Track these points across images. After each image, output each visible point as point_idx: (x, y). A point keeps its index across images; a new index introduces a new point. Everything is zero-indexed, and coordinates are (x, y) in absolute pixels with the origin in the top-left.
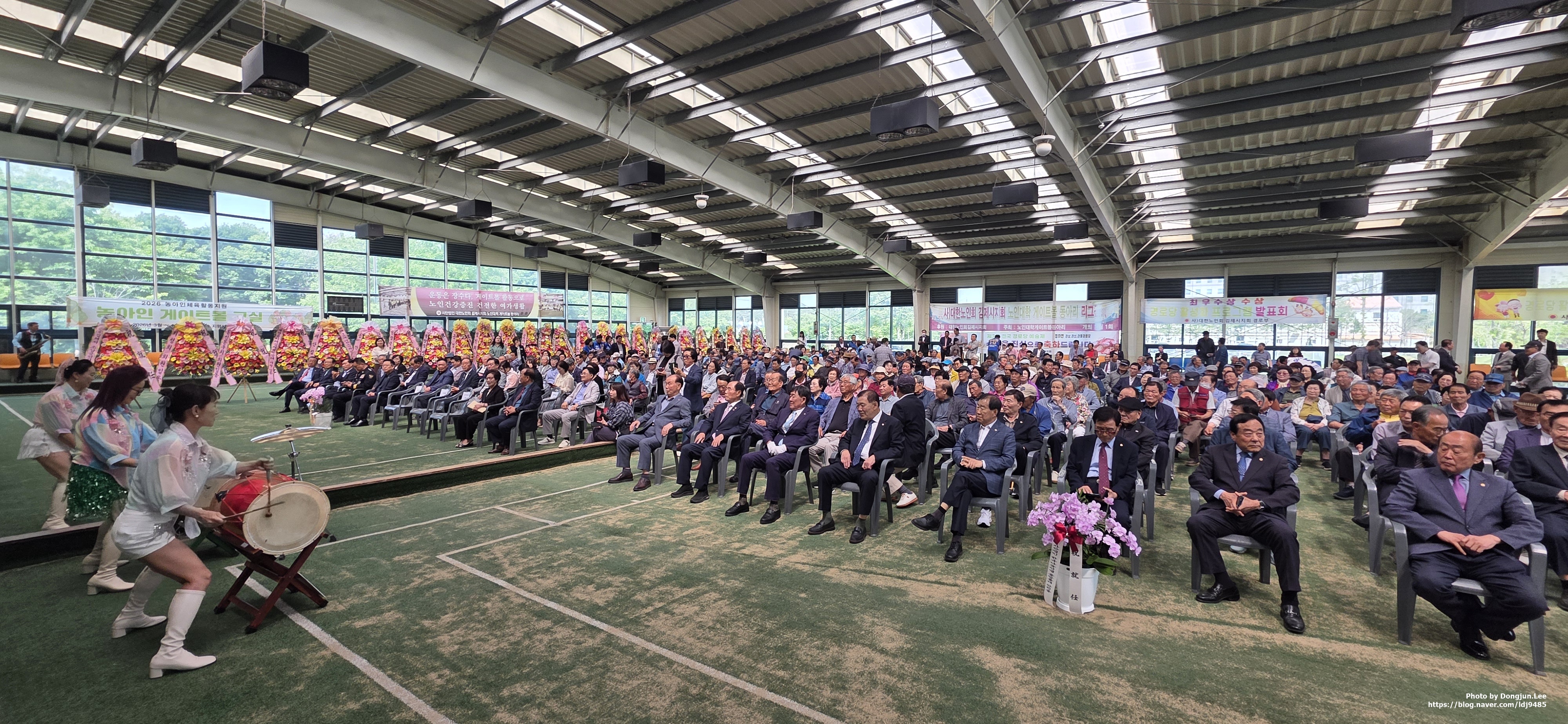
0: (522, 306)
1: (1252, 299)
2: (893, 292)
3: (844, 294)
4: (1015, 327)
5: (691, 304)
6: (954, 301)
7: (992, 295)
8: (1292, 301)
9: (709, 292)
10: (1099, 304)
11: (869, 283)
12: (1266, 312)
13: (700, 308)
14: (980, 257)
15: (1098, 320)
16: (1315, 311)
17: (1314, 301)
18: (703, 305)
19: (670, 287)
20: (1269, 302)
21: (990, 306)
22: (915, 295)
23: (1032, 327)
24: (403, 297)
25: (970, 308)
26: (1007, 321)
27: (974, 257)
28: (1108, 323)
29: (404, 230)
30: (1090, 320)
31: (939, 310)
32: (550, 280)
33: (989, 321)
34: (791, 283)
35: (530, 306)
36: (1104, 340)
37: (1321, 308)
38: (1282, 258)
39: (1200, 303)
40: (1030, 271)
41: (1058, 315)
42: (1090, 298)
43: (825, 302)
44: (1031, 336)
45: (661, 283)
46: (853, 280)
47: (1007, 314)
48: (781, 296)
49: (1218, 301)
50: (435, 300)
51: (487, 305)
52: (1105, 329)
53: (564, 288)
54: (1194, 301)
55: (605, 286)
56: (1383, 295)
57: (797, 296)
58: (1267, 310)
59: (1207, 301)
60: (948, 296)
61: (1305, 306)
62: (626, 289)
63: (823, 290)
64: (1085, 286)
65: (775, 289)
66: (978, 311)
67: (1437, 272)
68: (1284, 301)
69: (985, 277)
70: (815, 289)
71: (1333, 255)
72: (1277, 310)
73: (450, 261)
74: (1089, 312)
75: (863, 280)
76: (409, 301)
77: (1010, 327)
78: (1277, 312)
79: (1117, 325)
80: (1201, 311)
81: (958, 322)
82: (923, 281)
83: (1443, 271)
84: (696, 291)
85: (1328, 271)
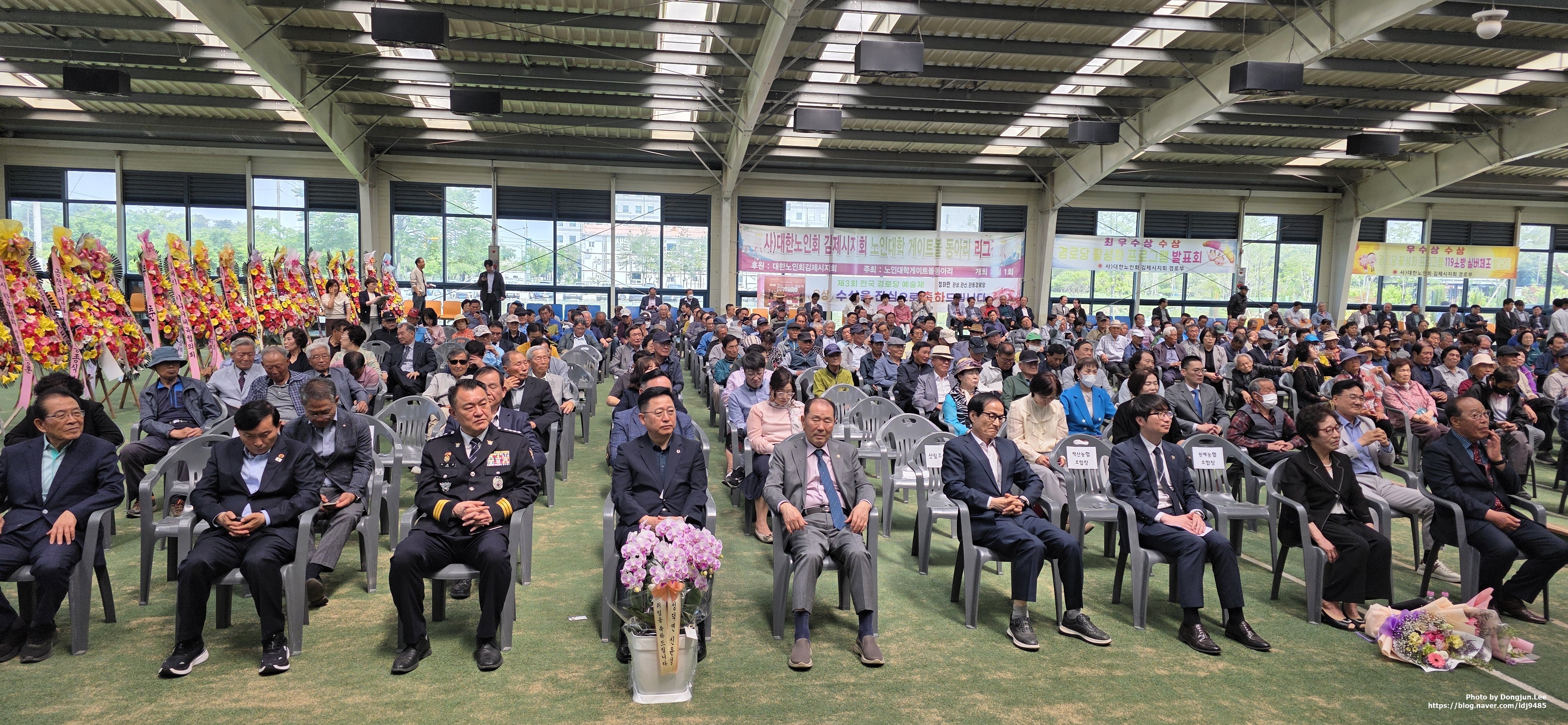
1: (1169, 241)
3: (557, 193)
4: (881, 270)
5: (92, 183)
7: (846, 216)
8: (1206, 245)
10: (997, 239)
11: (615, 175)
13: (126, 197)
15: (995, 262)
16: (1227, 258)
20: (1187, 245)
21: (844, 234)
23: (906, 270)
25: (811, 235)
26: (870, 259)
30: (985, 262)
31: (753, 236)
33: (841, 258)
37: (1231, 256)
39: (1116, 244)
40: (909, 181)
41: (943, 253)
42: (985, 226)
43: (512, 206)
47: (869, 248)
48: (396, 185)
49: (1133, 241)
52: (1003, 275)
54: (1105, 240)
56: (1278, 243)
58: (1182, 256)
59: (1124, 241)
60: (770, 213)
61: (1218, 252)
64: (976, 211)
65: (380, 169)
67: (1319, 219)
68: (1197, 245)
69: (835, 185)
70: (490, 179)
71: (1245, 193)
72: (1192, 256)
74: (985, 249)
77: (873, 269)
78: (1192, 259)
79: (1018, 270)
80: (1115, 254)
81: (789, 257)
83: (1325, 219)
84: (120, 153)
85: (1236, 211)
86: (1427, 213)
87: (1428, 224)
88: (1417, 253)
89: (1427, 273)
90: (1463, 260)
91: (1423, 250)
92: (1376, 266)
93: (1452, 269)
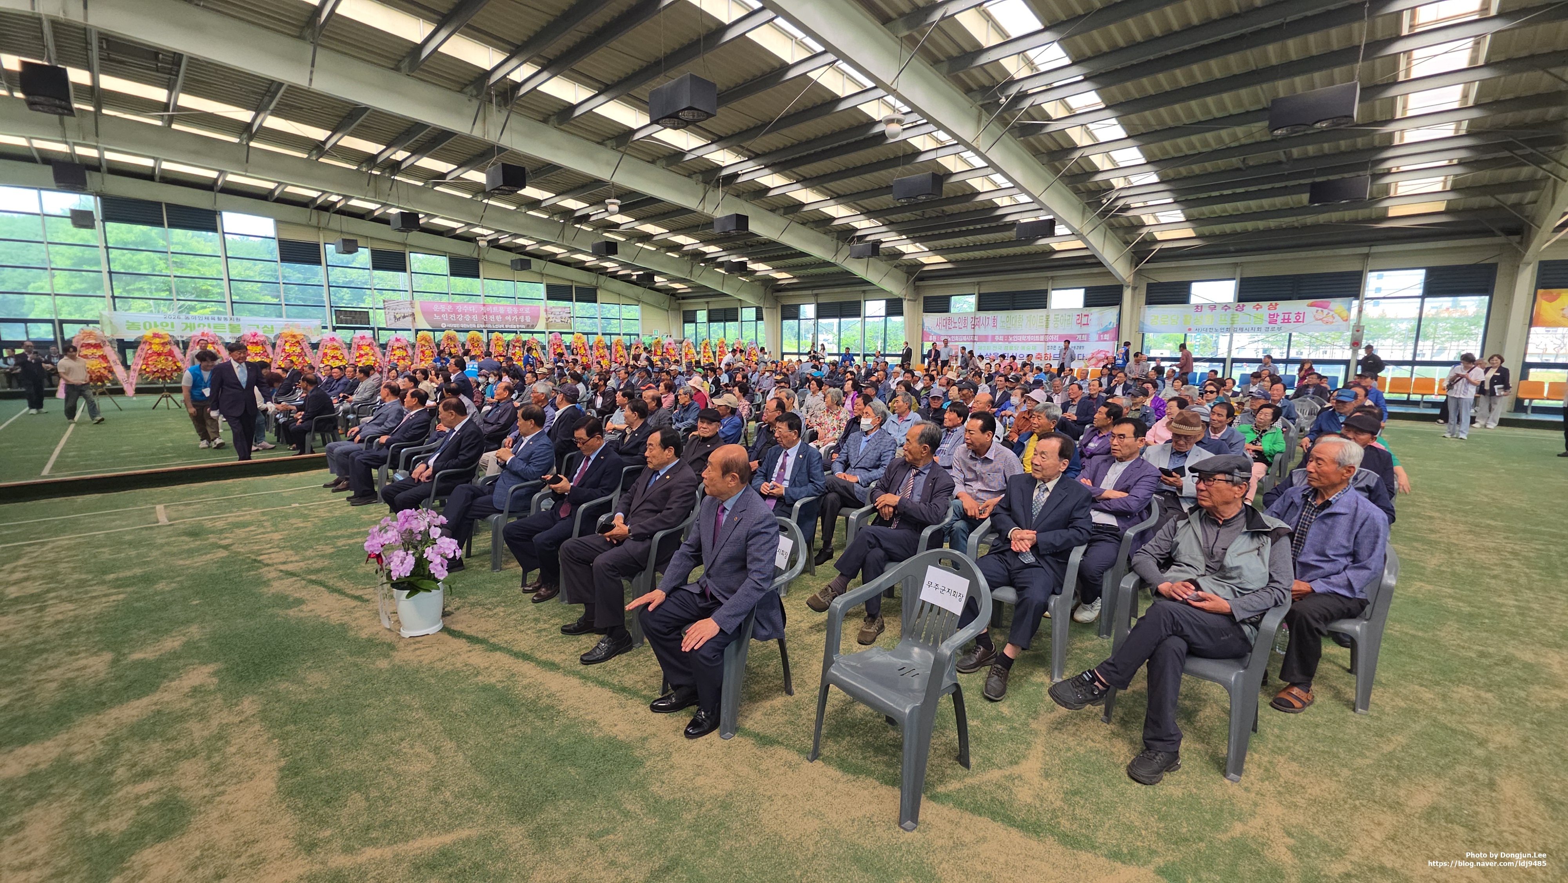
0: (528, 319)
1: (1265, 304)
2: (888, 301)
3: (841, 304)
4: (1007, 338)
5: (702, 316)
6: (947, 310)
7: (985, 303)
8: (1312, 305)
9: (717, 304)
10: (1095, 312)
11: (864, 292)
12: (1280, 319)
13: (710, 320)
14: (969, 260)
15: (1093, 329)
16: (1337, 318)
17: (1337, 305)
18: (712, 318)
19: (683, 298)
20: (1284, 306)
21: (983, 315)
22: (905, 303)
23: (1024, 338)
24: (408, 311)
25: (963, 318)
26: (998, 332)
27: (963, 261)
28: (1104, 333)
29: (405, 245)
30: (1085, 330)
31: (932, 320)
32: (555, 293)
33: (981, 331)
34: (791, 293)
35: (536, 318)
36: (1099, 352)
37: (1345, 314)
38: (1303, 254)
39: (1206, 310)
40: (1024, 275)
41: (1051, 325)
42: (1088, 304)
43: (822, 312)
44: (1023, 348)
45: (673, 295)
46: (849, 289)
47: (999, 325)
48: (783, 307)
49: (1226, 307)
50: (440, 313)
51: (492, 318)
52: (1100, 340)
53: (571, 300)
54: (1199, 307)
55: (615, 299)
56: (1423, 297)
57: (797, 307)
58: (1281, 317)
59: (1213, 307)
60: (940, 305)
61: (1326, 311)
62: (638, 301)
63: (822, 300)
64: (1082, 292)
65: (777, 300)
66: (970, 320)
67: (1492, 268)
68: (1301, 306)
69: (979, 283)
70: (813, 299)
71: (1365, 250)
72: (1293, 317)
73: (452, 275)
74: (1084, 320)
75: (858, 288)
76: (413, 314)
77: (1001, 338)
78: (1293, 319)
79: (1113, 335)
80: (1207, 319)
81: (950, 333)
82: (917, 289)
83: (1498, 267)
84: (707, 303)
85: (1358, 269)
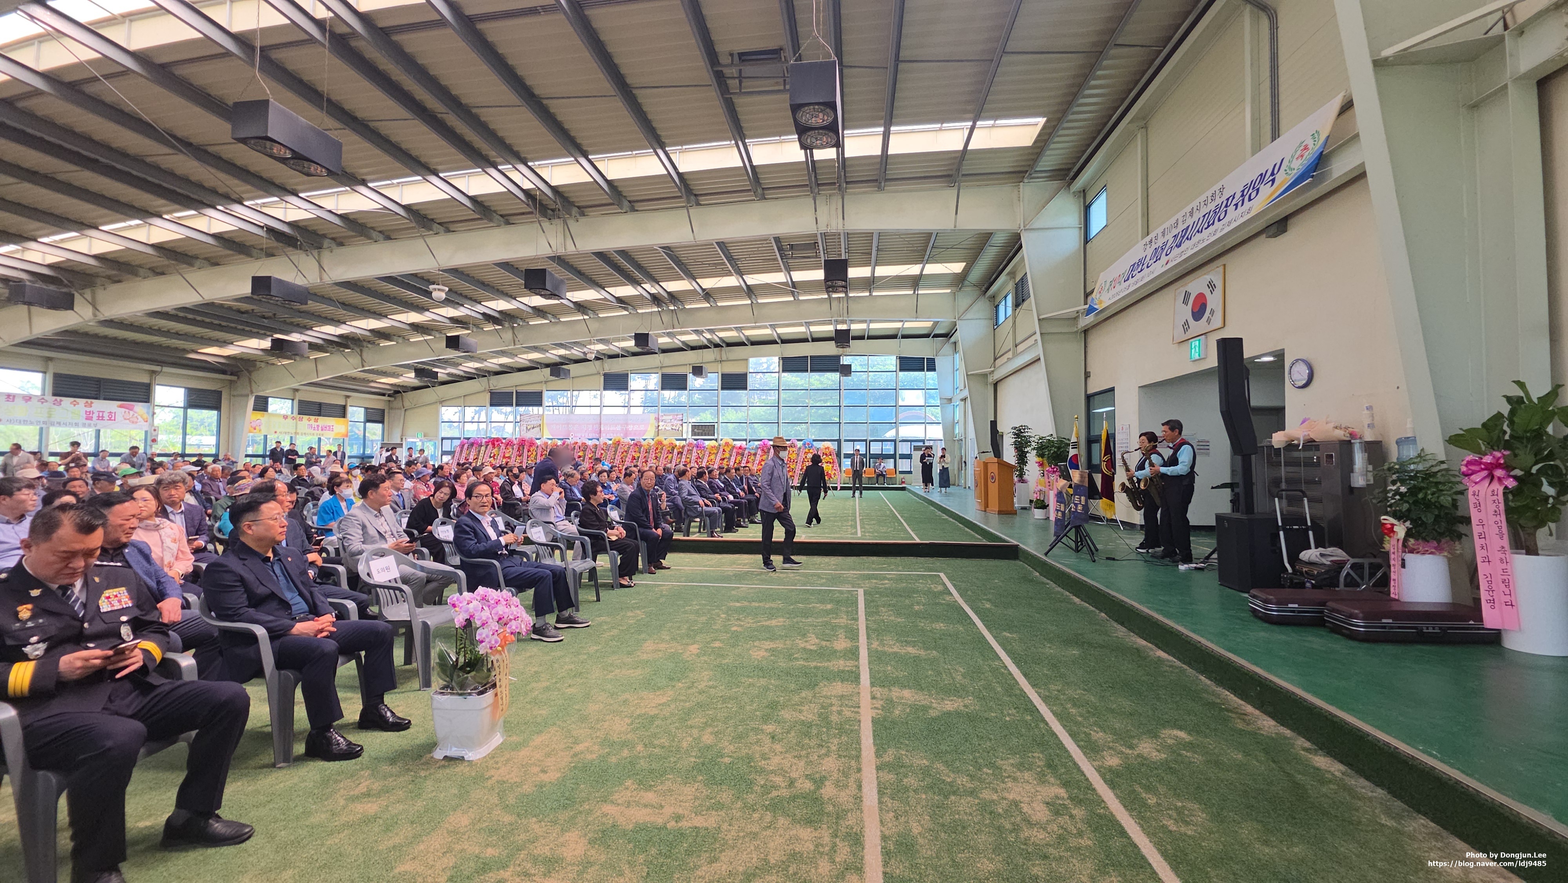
1: (83, 401)
8: (121, 406)
12: (95, 416)
16: (140, 419)
17: (140, 408)
20: (100, 405)
37: (145, 416)
38: (111, 362)
39: (17, 400)
49: (43, 399)
54: (10, 397)
56: (185, 408)
58: (97, 414)
59: (27, 398)
61: (131, 413)
67: (219, 393)
68: (112, 406)
72: (106, 415)
78: (106, 418)
80: (21, 410)
83: (223, 393)
85: (148, 381)
86: (295, 396)
87: (296, 402)
88: (289, 420)
89: (296, 433)
90: (318, 426)
91: (293, 418)
92: (262, 427)
93: (312, 431)
